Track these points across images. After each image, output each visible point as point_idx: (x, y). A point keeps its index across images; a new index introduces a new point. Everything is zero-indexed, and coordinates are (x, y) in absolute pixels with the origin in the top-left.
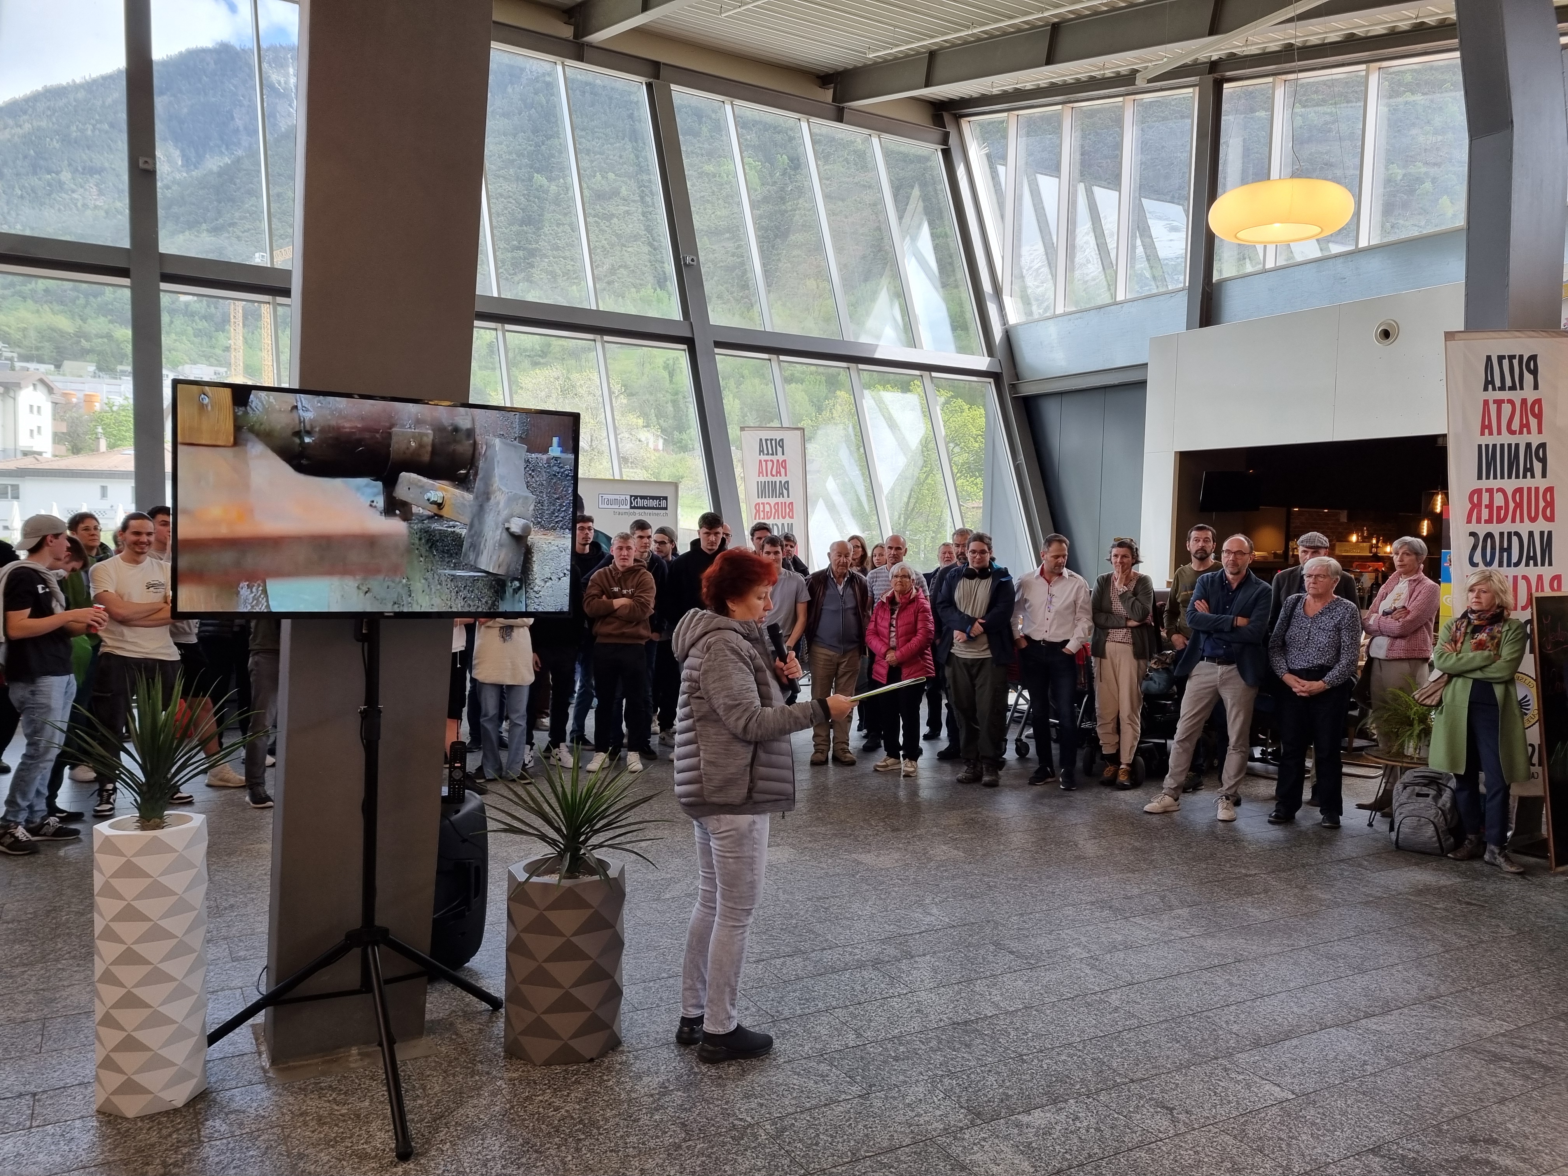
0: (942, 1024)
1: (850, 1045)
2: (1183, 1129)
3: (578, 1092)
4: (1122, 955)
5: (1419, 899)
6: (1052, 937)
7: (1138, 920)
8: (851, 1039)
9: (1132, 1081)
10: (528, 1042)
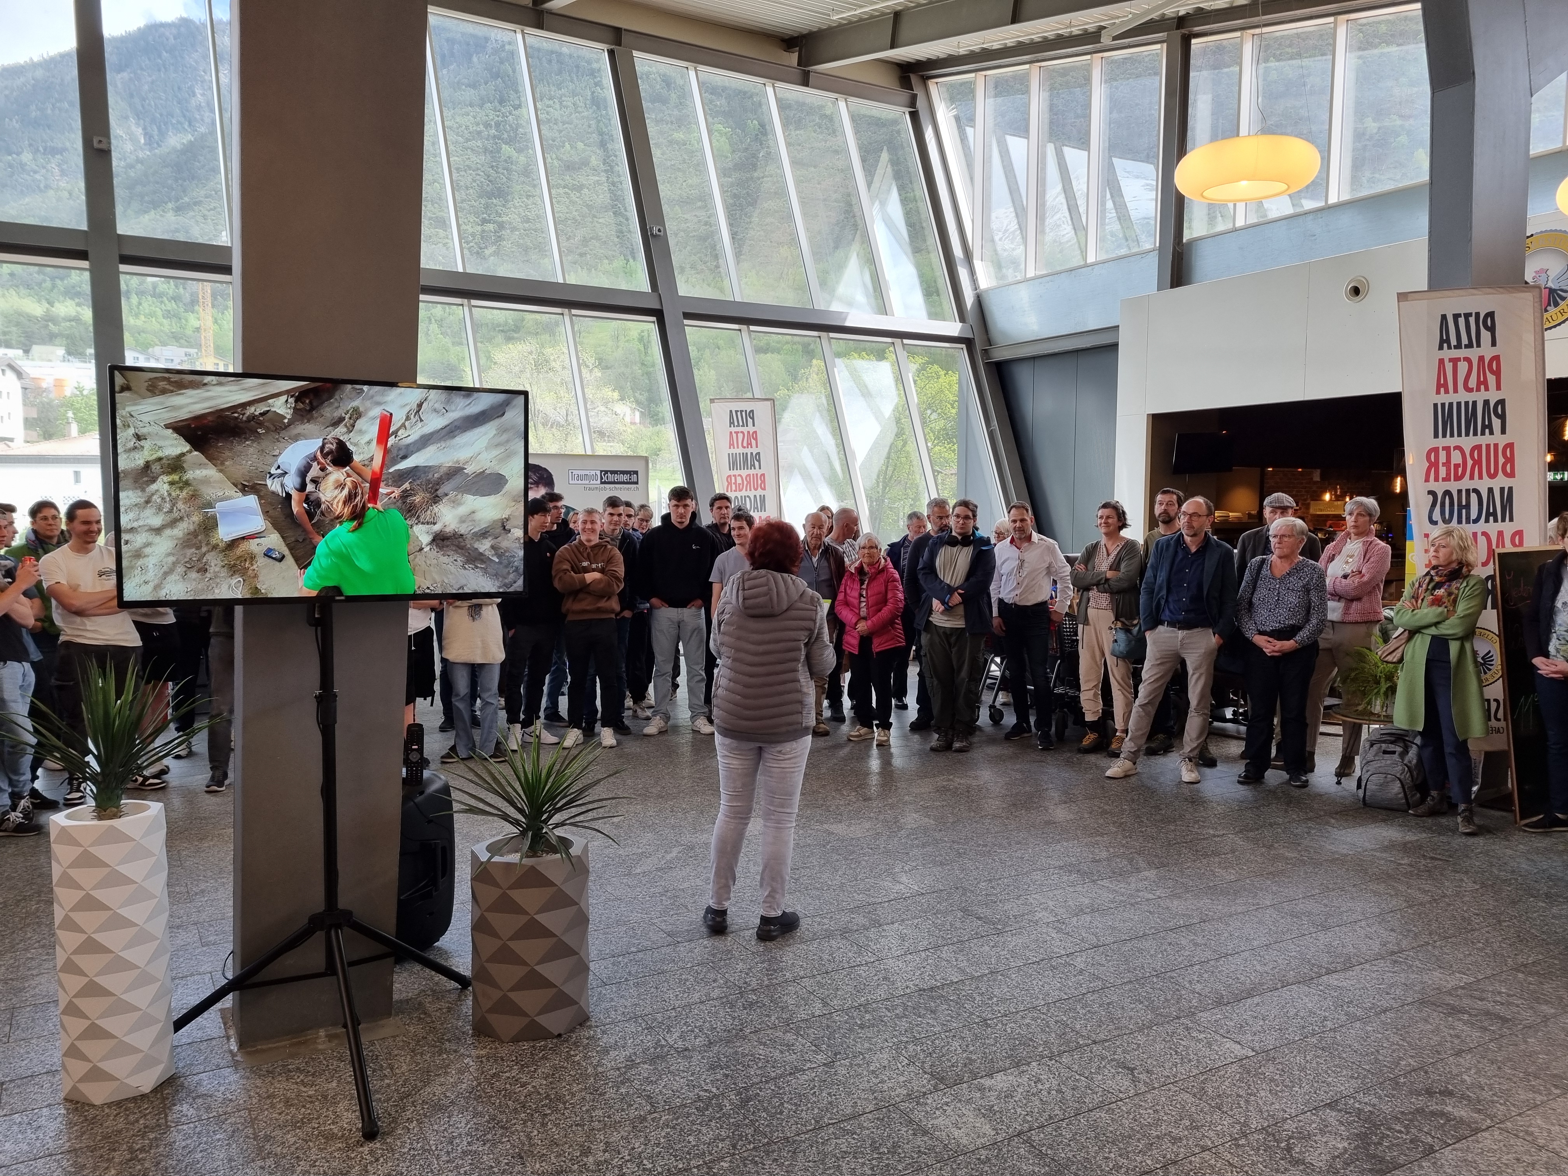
0: (908, 991)
1: (817, 1014)
2: (1143, 1089)
3: (545, 1068)
4: (1088, 918)
5: (1384, 855)
6: (1020, 902)
7: (1106, 883)
8: (817, 1008)
9: (1095, 1042)
10: (495, 1020)
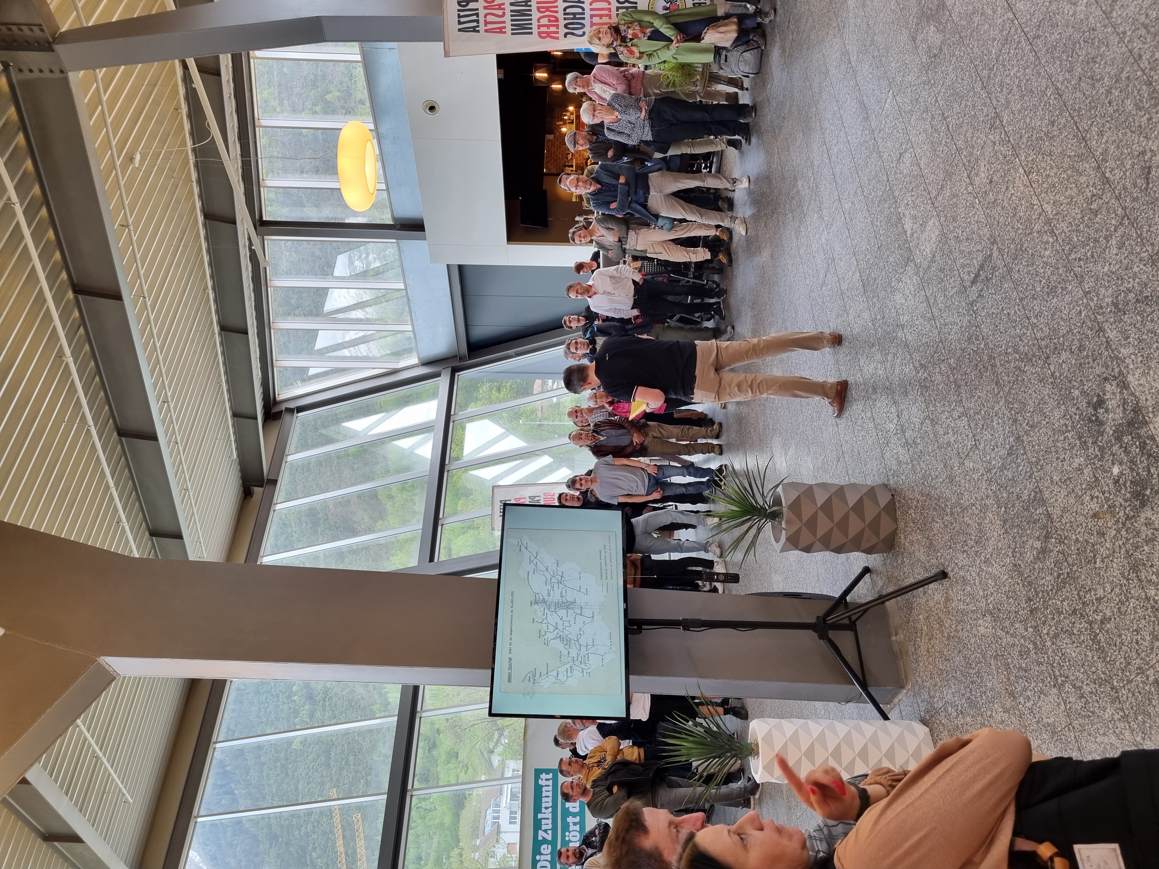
2: (910, 144)
4: (825, 211)
7: (805, 208)
9: (888, 180)
10: (884, 533)
